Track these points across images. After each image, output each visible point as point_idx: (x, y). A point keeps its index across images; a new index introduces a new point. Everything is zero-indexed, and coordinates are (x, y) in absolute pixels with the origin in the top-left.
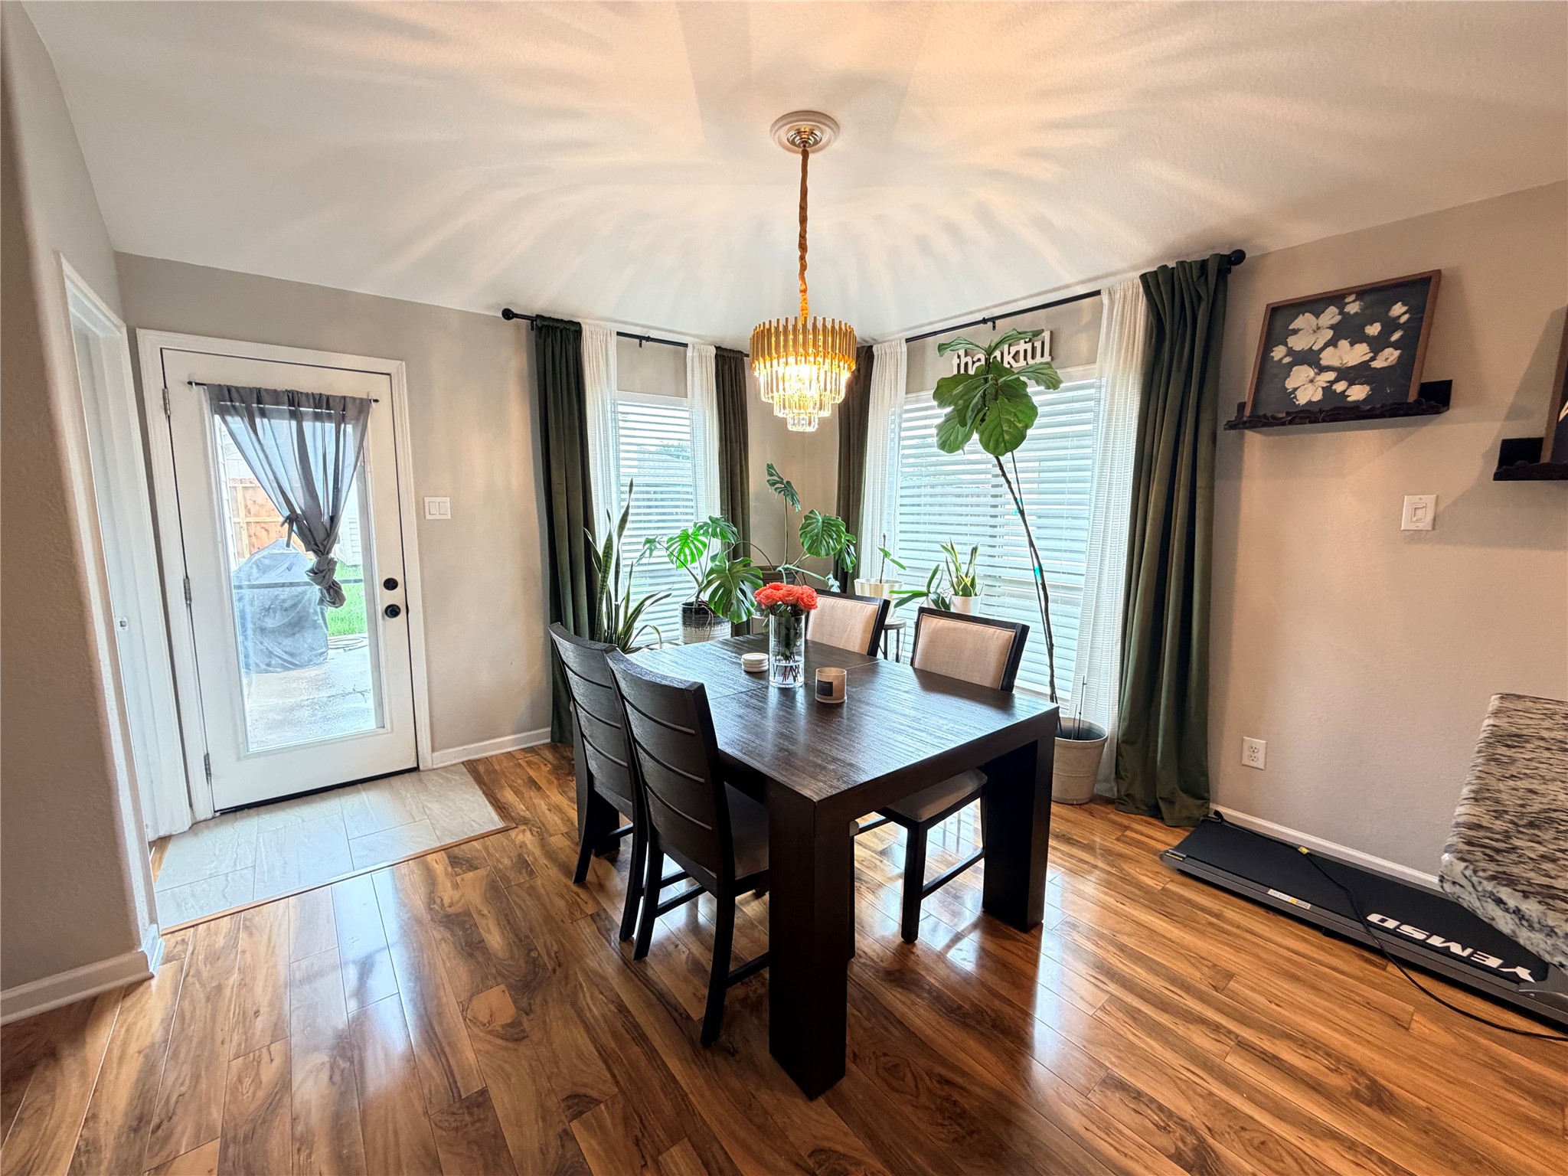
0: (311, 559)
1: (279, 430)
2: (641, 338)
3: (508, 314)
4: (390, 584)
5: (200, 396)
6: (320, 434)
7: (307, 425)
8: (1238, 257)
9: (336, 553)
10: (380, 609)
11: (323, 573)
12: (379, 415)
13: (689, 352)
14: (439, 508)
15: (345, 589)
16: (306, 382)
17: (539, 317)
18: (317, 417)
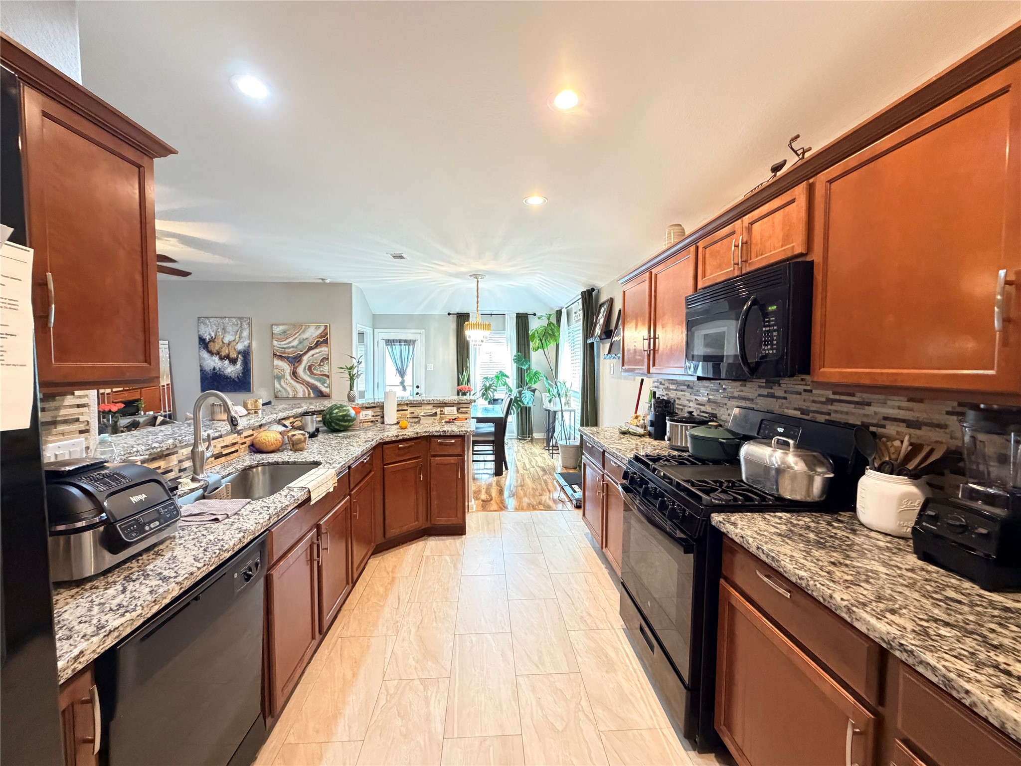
0: (400, 379)
1: (397, 347)
2: (491, 314)
3: (449, 314)
4: (418, 387)
5: (384, 341)
6: (404, 348)
7: (402, 347)
8: (593, 290)
9: (405, 378)
10: (415, 393)
11: (402, 383)
12: (418, 344)
13: (506, 315)
14: (431, 367)
15: (407, 388)
16: (403, 337)
17: (458, 313)
18: (405, 345)
